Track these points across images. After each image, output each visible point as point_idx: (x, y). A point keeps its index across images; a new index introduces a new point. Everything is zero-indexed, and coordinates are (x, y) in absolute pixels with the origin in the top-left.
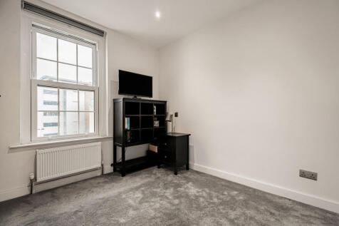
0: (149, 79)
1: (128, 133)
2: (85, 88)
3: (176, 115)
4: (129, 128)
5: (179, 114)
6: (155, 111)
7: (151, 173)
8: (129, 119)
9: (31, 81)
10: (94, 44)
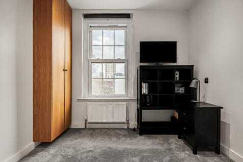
0: (173, 45)
1: (148, 97)
2: (119, 61)
3: (206, 81)
4: (147, 93)
5: (209, 81)
6: (177, 76)
7: (167, 141)
8: (147, 84)
9: (88, 60)
10: (126, 27)
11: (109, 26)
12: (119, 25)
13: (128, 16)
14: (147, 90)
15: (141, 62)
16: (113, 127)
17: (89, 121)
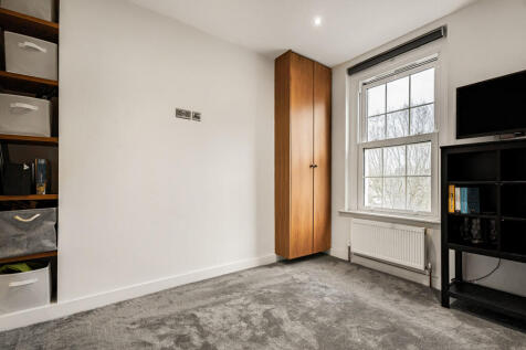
4: (465, 211)
8: (466, 189)
9: (358, 146)
10: (435, 59)
11: (397, 72)
12: (420, 61)
13: (437, 34)
14: (466, 204)
15: (458, 138)
16: (385, 271)
17: (353, 250)
